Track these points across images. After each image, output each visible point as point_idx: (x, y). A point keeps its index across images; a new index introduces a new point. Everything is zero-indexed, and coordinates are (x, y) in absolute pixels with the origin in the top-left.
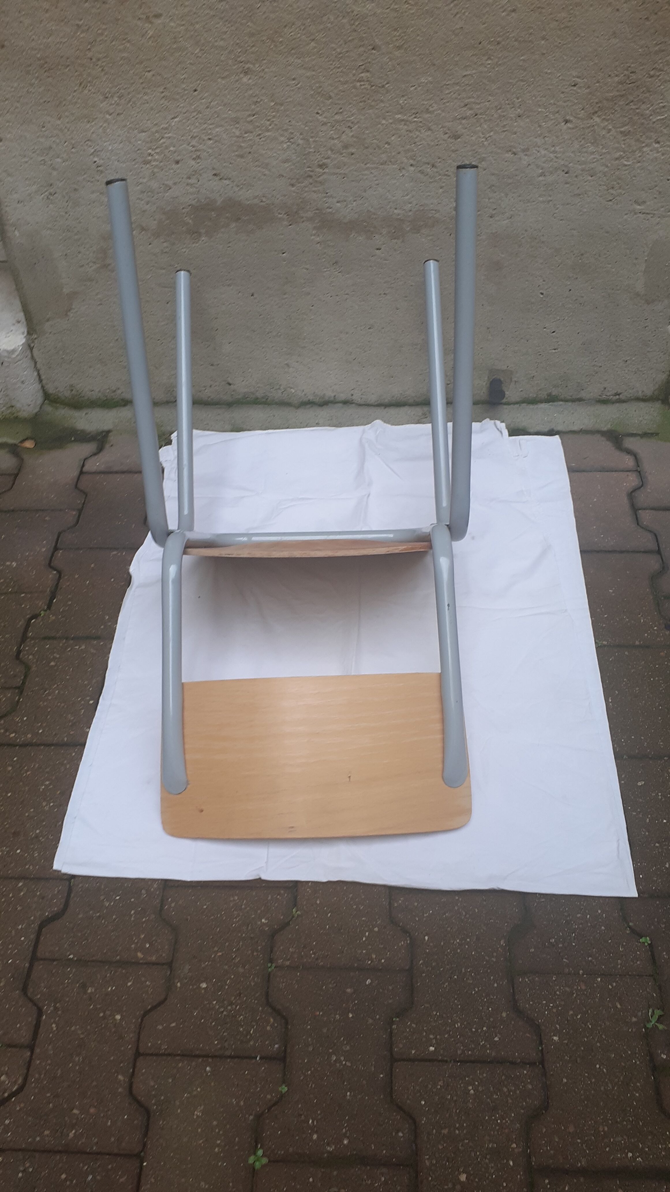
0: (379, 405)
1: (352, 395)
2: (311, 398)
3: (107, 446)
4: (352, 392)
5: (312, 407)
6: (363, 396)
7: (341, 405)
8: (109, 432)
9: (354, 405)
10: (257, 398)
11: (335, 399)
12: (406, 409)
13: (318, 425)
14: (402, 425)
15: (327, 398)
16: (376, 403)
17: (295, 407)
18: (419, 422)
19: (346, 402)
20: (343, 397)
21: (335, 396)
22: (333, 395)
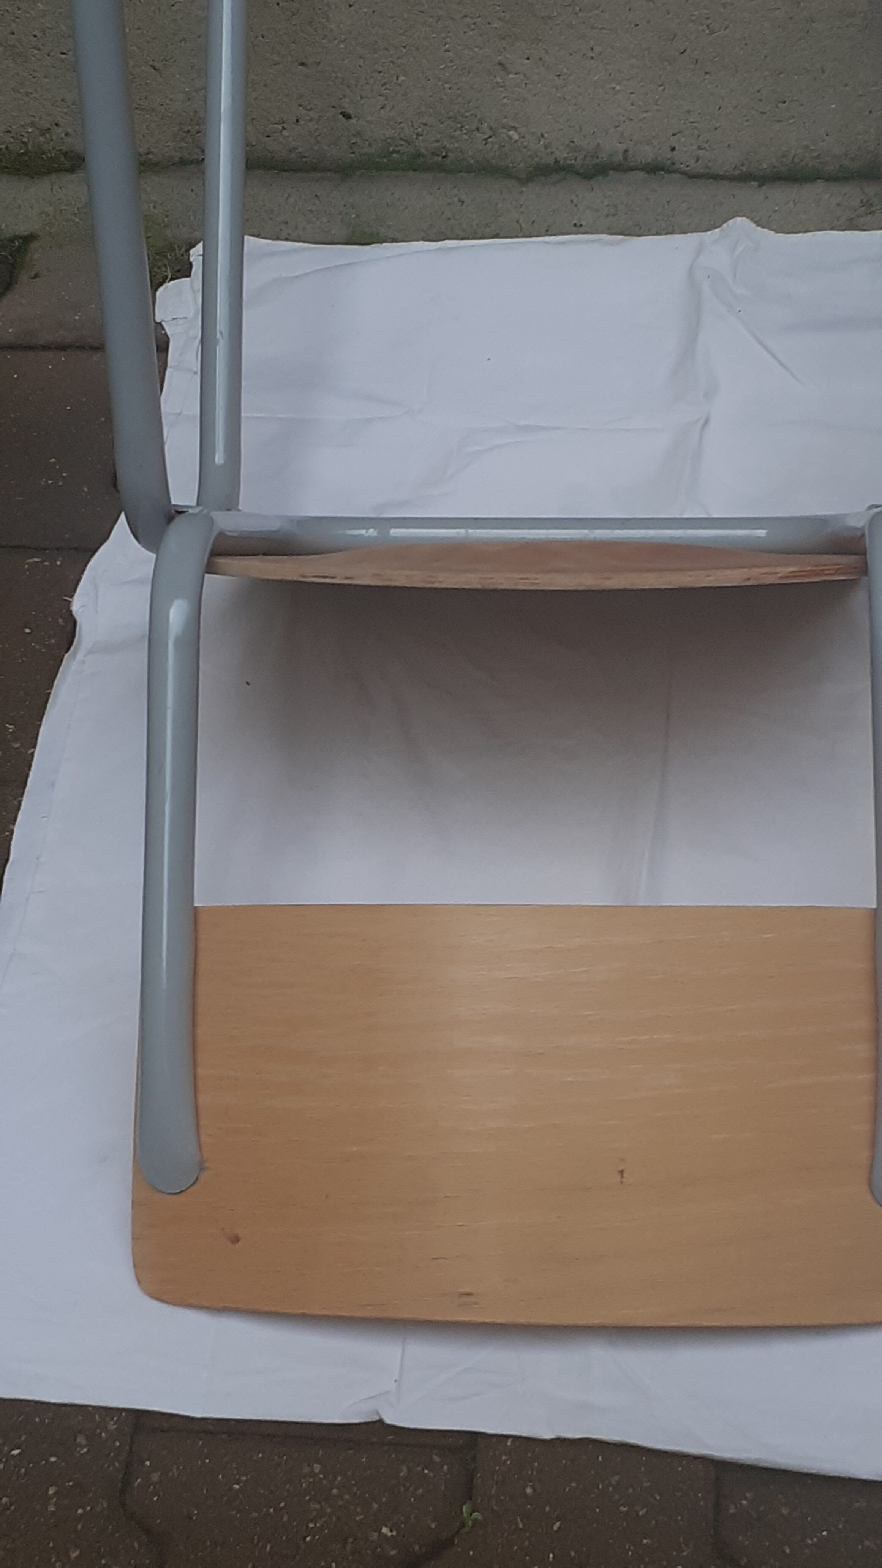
0: (744, 178)
1: (673, 149)
2: (562, 154)
3: (24, 277)
4: (673, 141)
5: (564, 179)
6: (701, 152)
7: (641, 175)
8: (29, 238)
9: (676, 176)
10: (420, 155)
11: (625, 158)
12: (819, 187)
13: (577, 228)
14: (806, 232)
15: (604, 157)
16: (737, 172)
17: (518, 179)
18: (851, 225)
19: (654, 169)
20: (647, 154)
21: (626, 151)
22: (621, 147)
